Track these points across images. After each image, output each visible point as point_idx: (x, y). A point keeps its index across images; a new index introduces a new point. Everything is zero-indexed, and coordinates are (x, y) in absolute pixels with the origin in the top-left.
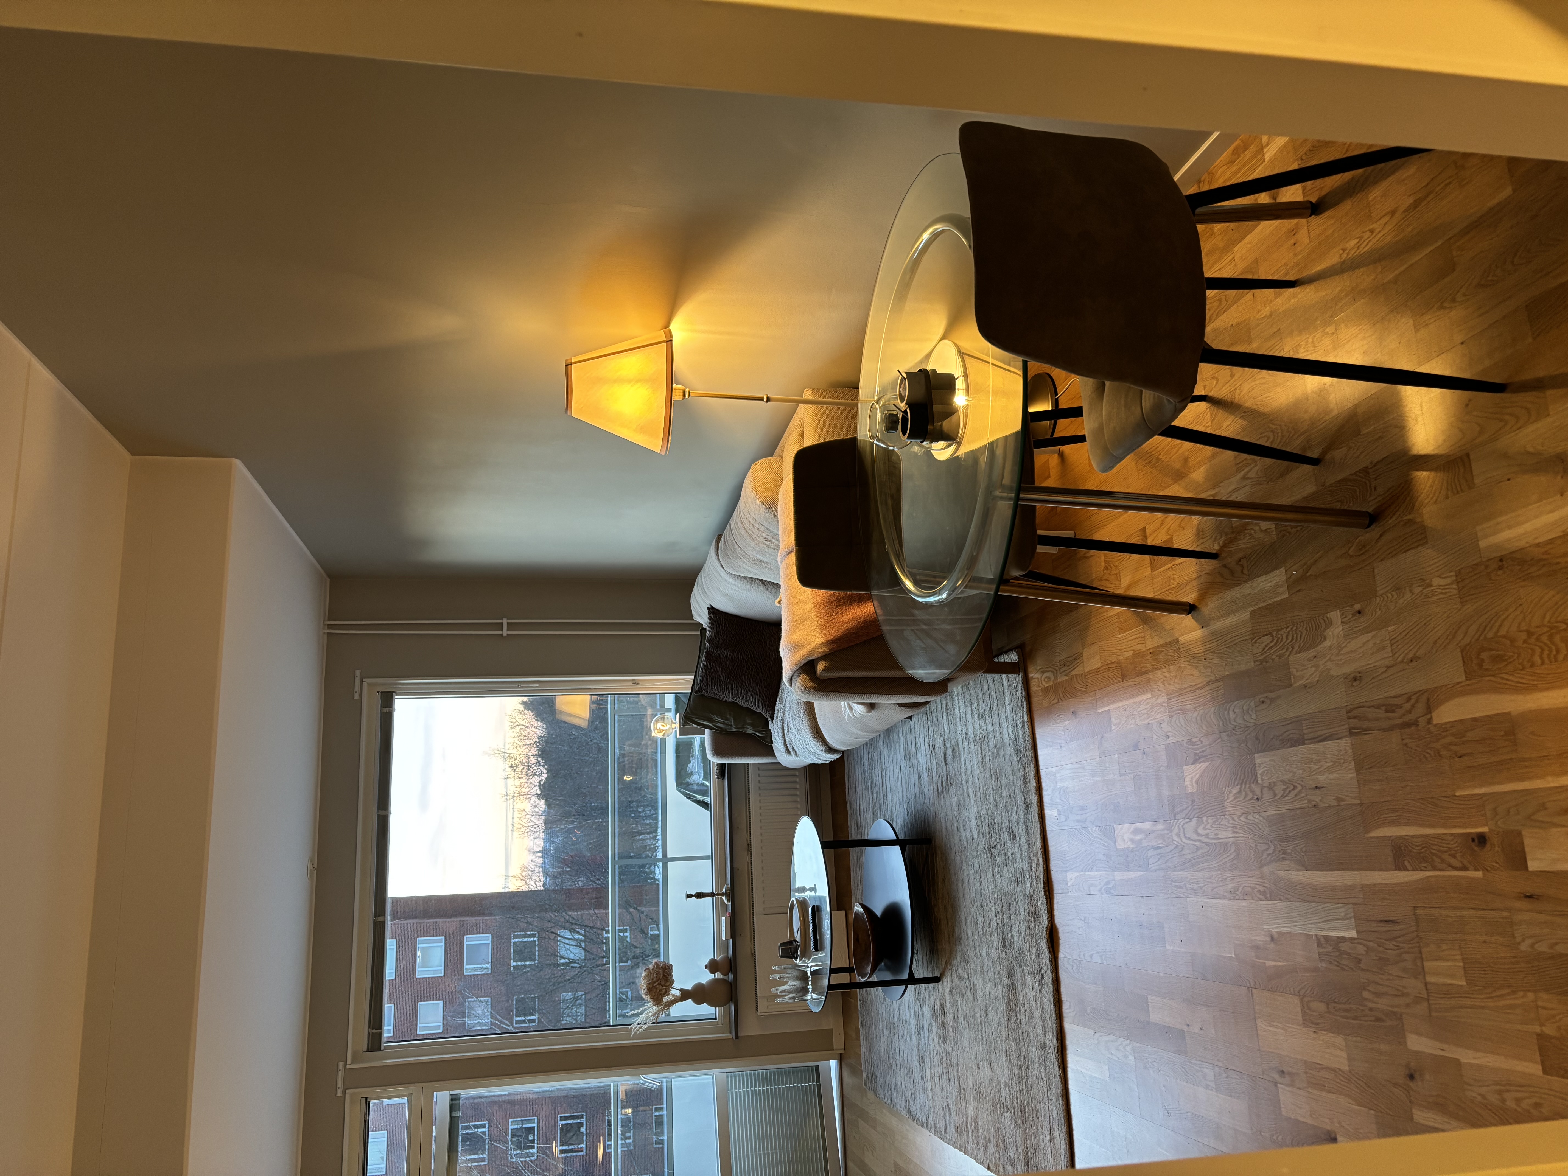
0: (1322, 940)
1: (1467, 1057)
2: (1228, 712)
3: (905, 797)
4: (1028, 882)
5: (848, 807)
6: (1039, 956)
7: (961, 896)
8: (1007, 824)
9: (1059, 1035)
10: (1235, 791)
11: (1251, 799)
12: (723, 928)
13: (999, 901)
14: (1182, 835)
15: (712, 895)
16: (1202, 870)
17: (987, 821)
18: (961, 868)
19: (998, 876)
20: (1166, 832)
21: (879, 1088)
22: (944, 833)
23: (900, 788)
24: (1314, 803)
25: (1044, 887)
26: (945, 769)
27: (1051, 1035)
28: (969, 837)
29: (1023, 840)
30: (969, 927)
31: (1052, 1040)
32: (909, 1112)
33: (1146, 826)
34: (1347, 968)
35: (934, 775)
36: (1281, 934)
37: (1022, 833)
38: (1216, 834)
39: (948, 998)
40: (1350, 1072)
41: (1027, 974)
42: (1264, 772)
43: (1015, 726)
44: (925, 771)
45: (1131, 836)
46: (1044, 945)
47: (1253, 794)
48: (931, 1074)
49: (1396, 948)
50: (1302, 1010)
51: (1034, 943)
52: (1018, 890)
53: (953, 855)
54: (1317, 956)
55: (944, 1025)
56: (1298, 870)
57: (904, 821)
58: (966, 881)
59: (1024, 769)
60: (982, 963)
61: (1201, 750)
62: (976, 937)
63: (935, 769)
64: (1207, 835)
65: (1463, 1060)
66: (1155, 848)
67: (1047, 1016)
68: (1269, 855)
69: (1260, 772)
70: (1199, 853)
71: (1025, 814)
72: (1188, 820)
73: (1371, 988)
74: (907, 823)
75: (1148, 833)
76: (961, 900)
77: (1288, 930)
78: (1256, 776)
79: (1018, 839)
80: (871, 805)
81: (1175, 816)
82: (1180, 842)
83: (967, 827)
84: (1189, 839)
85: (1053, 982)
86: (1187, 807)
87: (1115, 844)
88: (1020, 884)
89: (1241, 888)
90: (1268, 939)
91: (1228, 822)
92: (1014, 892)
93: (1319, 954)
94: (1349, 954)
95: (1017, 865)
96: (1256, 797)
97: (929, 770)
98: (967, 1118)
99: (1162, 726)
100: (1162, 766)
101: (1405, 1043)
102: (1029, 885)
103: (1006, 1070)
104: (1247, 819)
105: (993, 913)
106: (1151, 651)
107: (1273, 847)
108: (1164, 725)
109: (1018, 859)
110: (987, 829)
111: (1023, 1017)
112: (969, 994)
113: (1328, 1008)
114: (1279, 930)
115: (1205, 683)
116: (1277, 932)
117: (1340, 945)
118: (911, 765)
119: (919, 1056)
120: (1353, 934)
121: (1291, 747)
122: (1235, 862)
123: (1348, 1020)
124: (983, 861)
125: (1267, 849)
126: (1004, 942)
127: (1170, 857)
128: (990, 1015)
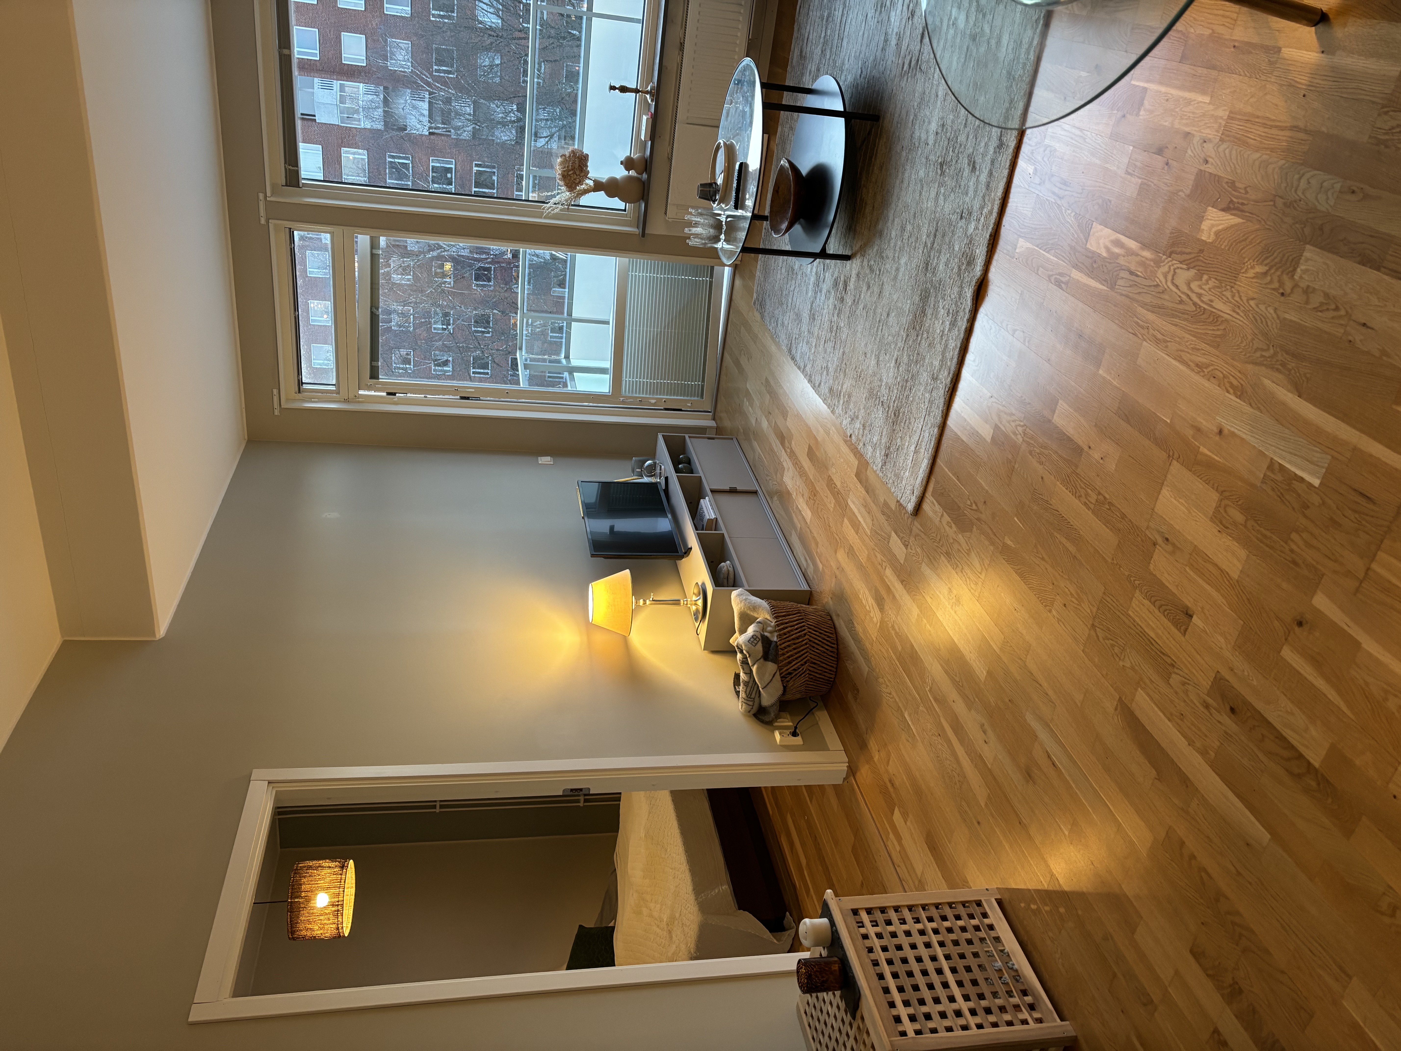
0: (1277, 466)
1: (1370, 646)
2: (1300, 179)
3: (863, 53)
4: (973, 223)
5: (796, 29)
6: (960, 299)
7: (895, 194)
8: (971, 150)
9: (955, 378)
10: (1260, 269)
11: (1274, 289)
12: (644, 128)
13: (935, 223)
14: (1170, 277)
15: (636, 91)
16: (1176, 325)
17: (948, 134)
18: (903, 166)
19: (941, 197)
20: (1152, 263)
21: (766, 314)
22: (896, 120)
23: (860, 39)
24: (1350, 338)
25: (989, 240)
26: (918, 47)
27: (946, 373)
28: (923, 140)
29: (983, 178)
30: (895, 228)
31: (945, 378)
32: (790, 351)
33: (1132, 244)
34: (1287, 503)
35: (904, 48)
36: (1233, 434)
37: (984, 170)
38: (1211, 301)
39: (853, 280)
40: (1237, 581)
41: (941, 307)
42: (1307, 270)
43: (1019, 44)
44: (894, 36)
45: (1109, 245)
46: (969, 293)
47: (1280, 286)
48: (819, 333)
49: (1354, 520)
50: (1217, 507)
51: (959, 283)
52: (959, 225)
53: (899, 148)
54: (1262, 476)
55: (842, 300)
56: (1289, 391)
57: (854, 79)
58: (906, 182)
59: (1011, 101)
60: (897, 269)
61: (1241, 201)
62: (899, 243)
63: (907, 41)
64: (1199, 296)
65: (1365, 646)
66: (1132, 273)
67: (949, 355)
68: (1262, 356)
69: (1303, 267)
70: (1181, 307)
71: (995, 152)
72: (1185, 267)
73: (1305, 535)
74: (858, 84)
75: (1130, 253)
76: (895, 198)
77: (1244, 436)
78: (1295, 270)
79: (977, 173)
80: (822, 40)
81: (1171, 253)
82: (1164, 283)
83: (924, 127)
84: (1177, 287)
85: (966, 331)
86: (1190, 253)
87: (1087, 242)
88: (964, 220)
89: (1212, 368)
90: (1216, 430)
91: (1233, 296)
92: (954, 223)
93: (1265, 475)
94: (1299, 495)
95: (967, 199)
96: (1281, 291)
97: (900, 38)
98: (842, 387)
99: (1205, 144)
100: (1182, 191)
101: (1312, 597)
102: (973, 227)
103: (891, 374)
104: (1257, 306)
105: (925, 230)
106: (1236, 44)
107: (1272, 351)
108: (1209, 146)
109: (971, 193)
110: (946, 143)
111: (923, 341)
112: (876, 289)
113: (1246, 522)
114: (1232, 429)
115: (1289, 125)
116: (1229, 430)
117: (1294, 482)
118: (880, 19)
119: (811, 311)
120: (1316, 482)
121: (1359, 263)
122: (1218, 340)
123: (1261, 545)
124: (931, 173)
125: (1262, 350)
126: (927, 264)
127: (1144, 291)
128: (891, 319)
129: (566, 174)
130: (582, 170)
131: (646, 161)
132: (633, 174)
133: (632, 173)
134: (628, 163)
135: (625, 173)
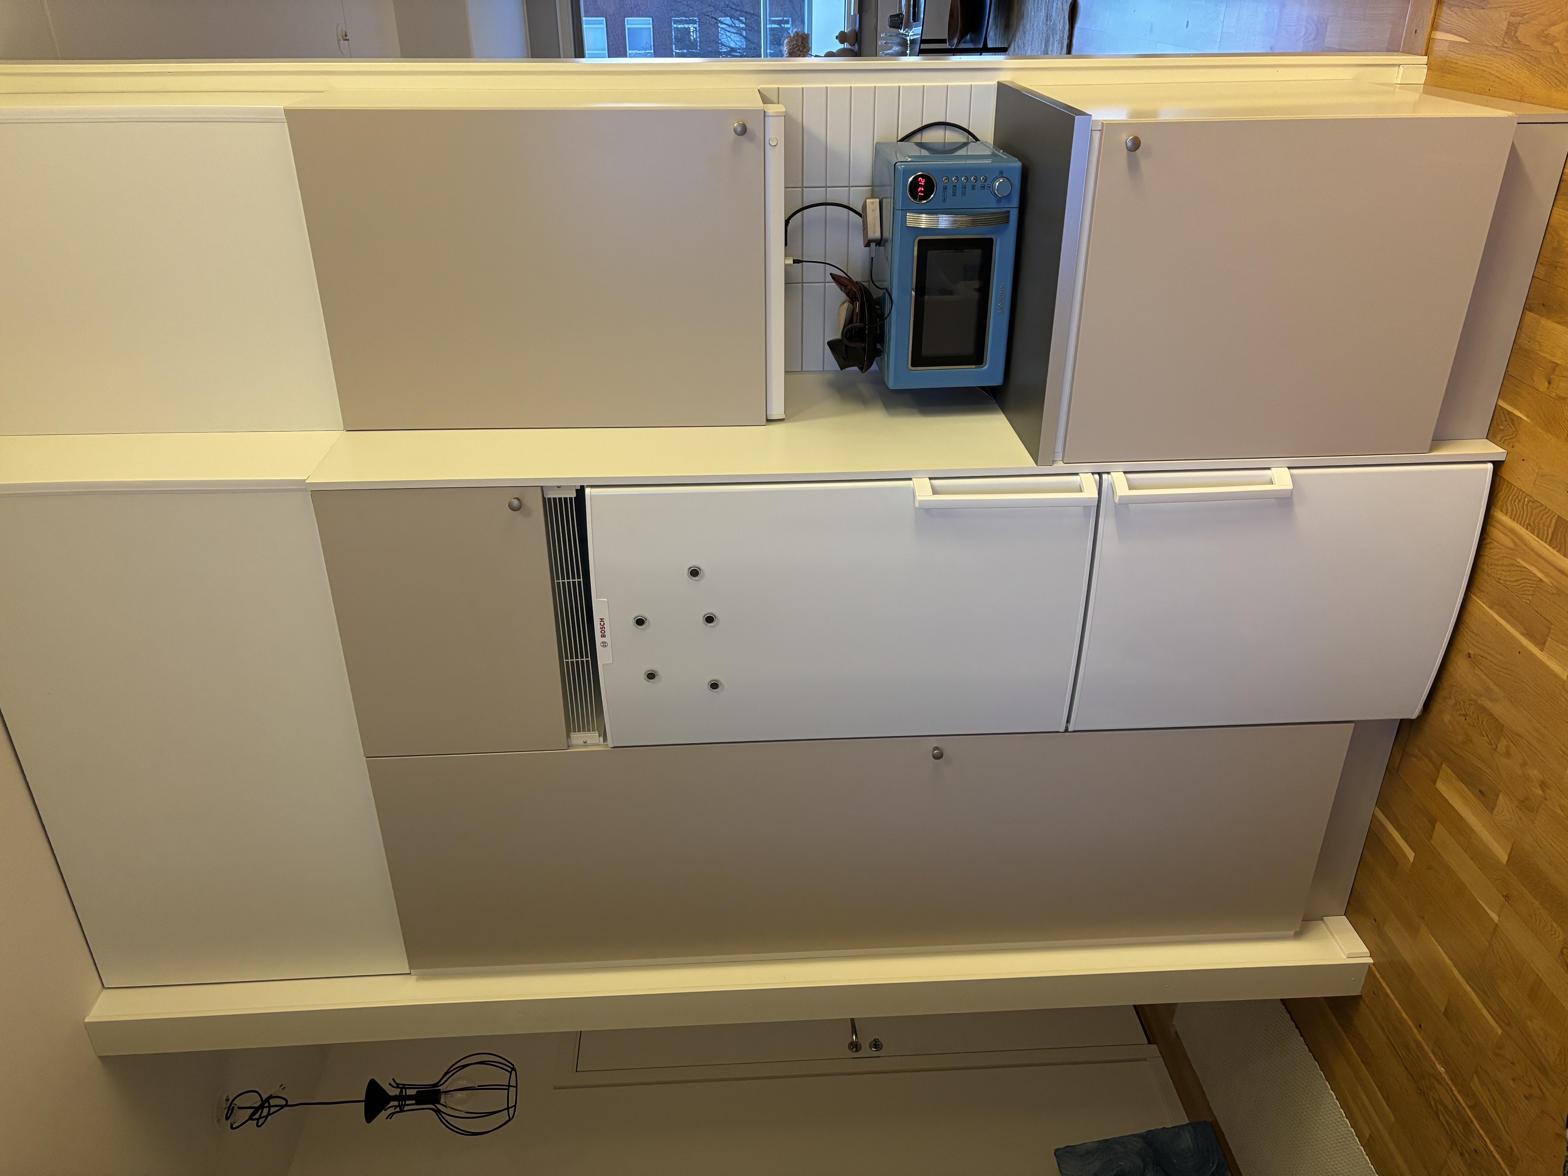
12: (853, 5)
129: (791, 51)
130: (804, 47)
131: (857, 33)
132: (848, 47)
133: (846, 45)
134: (842, 37)
135: (841, 46)
